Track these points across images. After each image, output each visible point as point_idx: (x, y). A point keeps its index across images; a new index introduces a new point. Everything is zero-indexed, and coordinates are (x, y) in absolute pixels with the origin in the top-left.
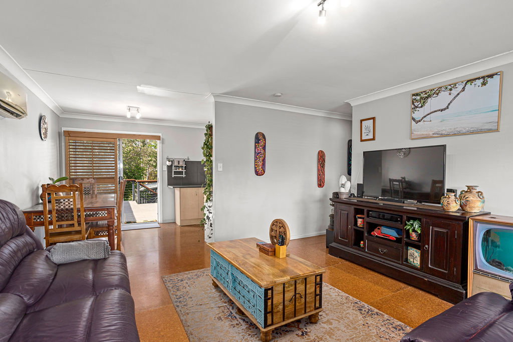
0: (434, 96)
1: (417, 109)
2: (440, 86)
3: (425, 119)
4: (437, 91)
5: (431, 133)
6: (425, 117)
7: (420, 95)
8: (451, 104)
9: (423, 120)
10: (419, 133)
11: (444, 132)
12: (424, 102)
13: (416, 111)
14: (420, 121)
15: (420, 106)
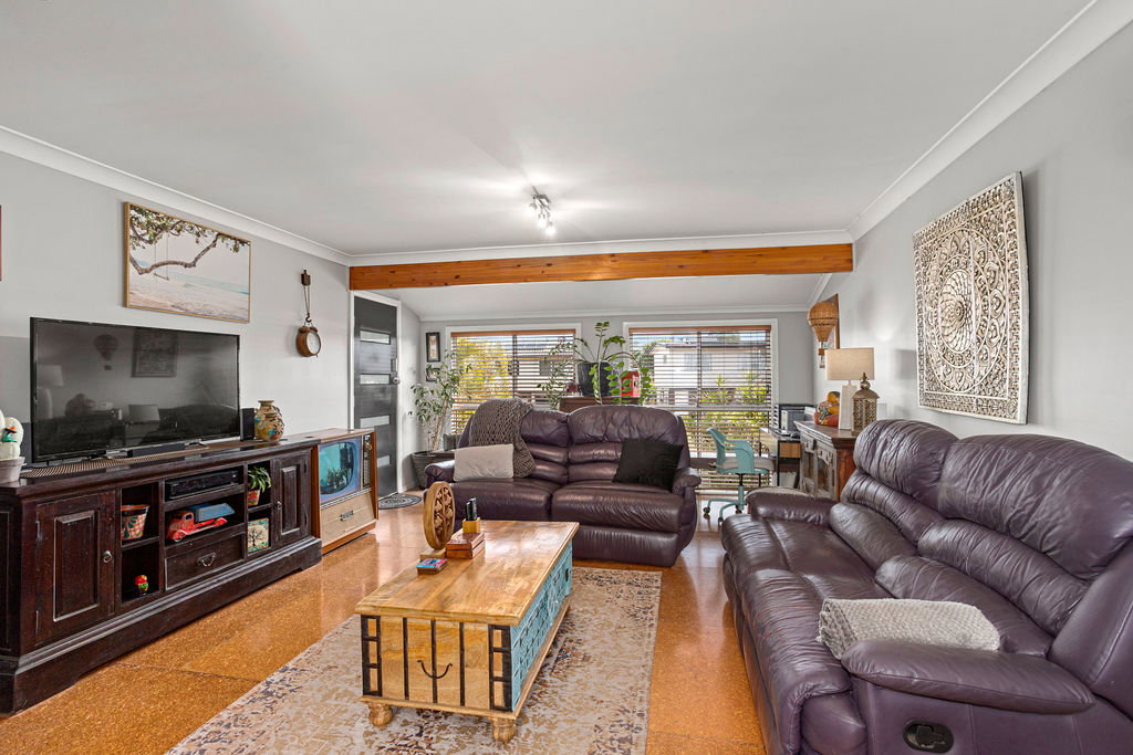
0: (173, 231)
1: (142, 243)
2: (184, 219)
3: (156, 270)
4: (179, 226)
5: (169, 303)
6: (157, 266)
7: (146, 215)
8: (199, 261)
9: (153, 271)
10: (145, 297)
11: (189, 307)
12: (155, 235)
13: (138, 245)
14: (147, 272)
15: (147, 238)
